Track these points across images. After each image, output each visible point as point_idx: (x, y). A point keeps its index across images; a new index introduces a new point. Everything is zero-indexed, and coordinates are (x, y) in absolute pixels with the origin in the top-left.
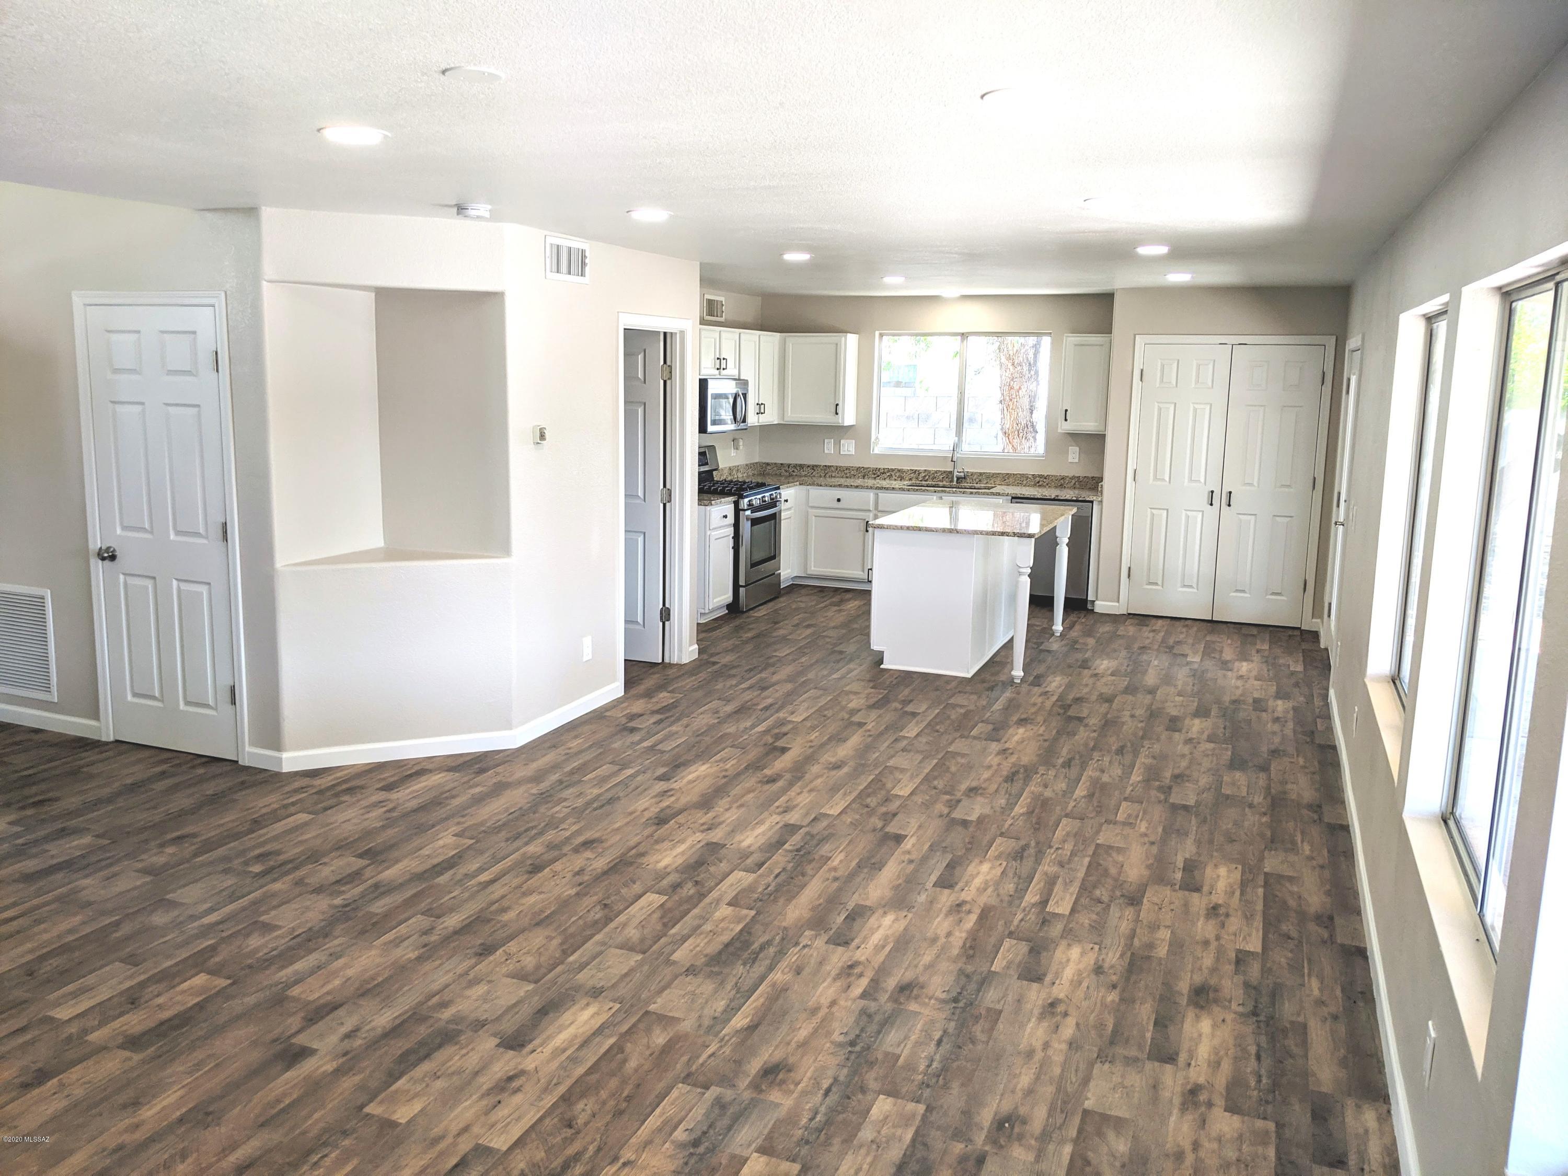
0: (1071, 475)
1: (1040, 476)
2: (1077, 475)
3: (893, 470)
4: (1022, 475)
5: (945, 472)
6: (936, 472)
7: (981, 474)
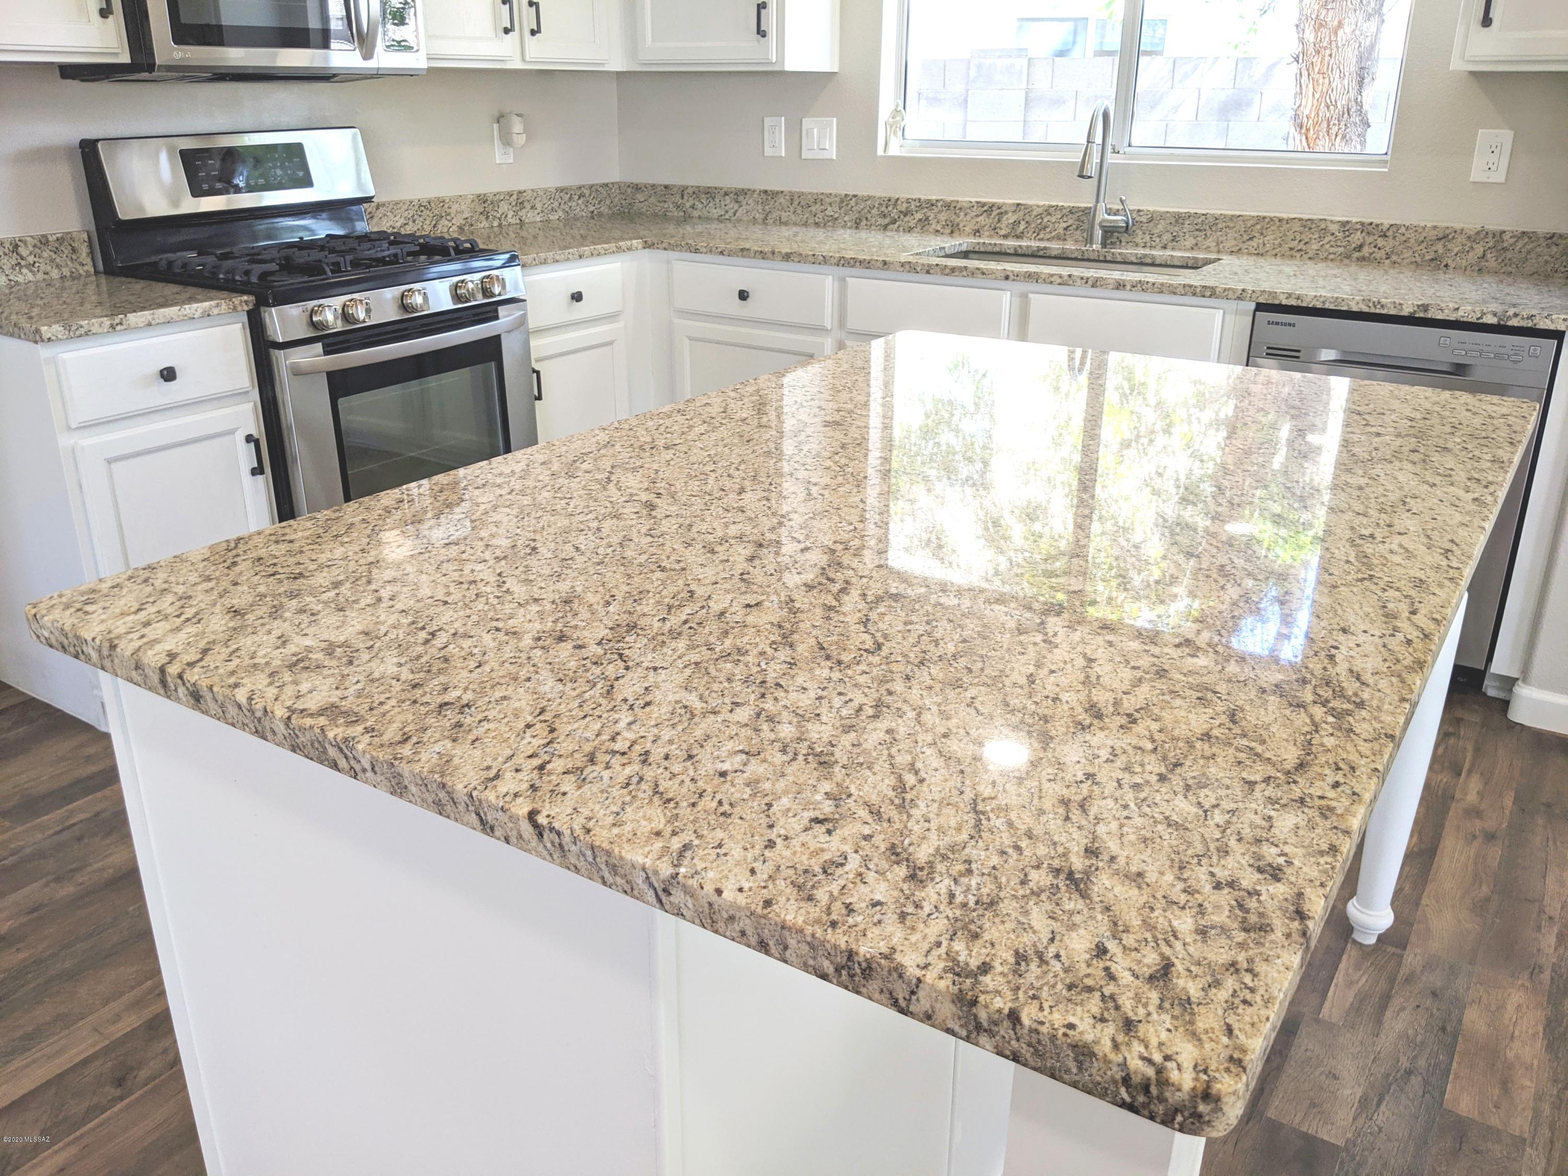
0: (1471, 224)
1: (1367, 228)
2: (1491, 227)
3: (931, 204)
4: (1307, 224)
5: (1072, 211)
6: (1048, 211)
7: (1179, 219)
